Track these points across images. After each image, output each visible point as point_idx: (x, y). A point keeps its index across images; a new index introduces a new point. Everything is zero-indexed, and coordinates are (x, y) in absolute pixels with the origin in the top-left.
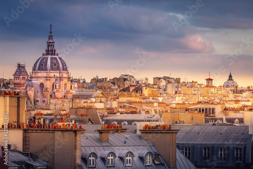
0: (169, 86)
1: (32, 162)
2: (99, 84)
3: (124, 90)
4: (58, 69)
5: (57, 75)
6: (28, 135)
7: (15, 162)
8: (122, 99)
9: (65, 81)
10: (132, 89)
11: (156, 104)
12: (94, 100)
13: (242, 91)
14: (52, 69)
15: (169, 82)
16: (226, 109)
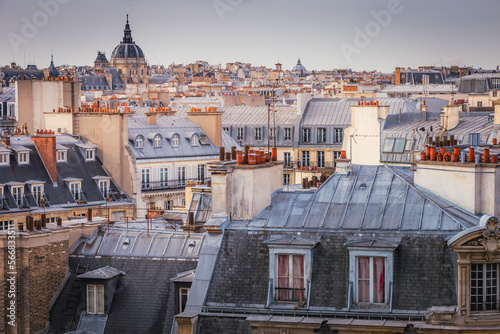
0: (241, 71)
1: (81, 145)
2: (175, 70)
3: (198, 75)
4: (135, 56)
5: (134, 61)
6: (77, 118)
7: (64, 145)
8: (194, 84)
9: (142, 67)
10: (204, 74)
11: (224, 88)
12: (166, 84)
13: (307, 75)
14: (129, 56)
15: (240, 67)
16: (286, 91)
